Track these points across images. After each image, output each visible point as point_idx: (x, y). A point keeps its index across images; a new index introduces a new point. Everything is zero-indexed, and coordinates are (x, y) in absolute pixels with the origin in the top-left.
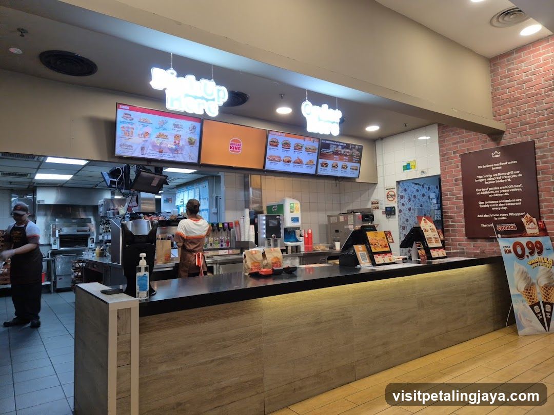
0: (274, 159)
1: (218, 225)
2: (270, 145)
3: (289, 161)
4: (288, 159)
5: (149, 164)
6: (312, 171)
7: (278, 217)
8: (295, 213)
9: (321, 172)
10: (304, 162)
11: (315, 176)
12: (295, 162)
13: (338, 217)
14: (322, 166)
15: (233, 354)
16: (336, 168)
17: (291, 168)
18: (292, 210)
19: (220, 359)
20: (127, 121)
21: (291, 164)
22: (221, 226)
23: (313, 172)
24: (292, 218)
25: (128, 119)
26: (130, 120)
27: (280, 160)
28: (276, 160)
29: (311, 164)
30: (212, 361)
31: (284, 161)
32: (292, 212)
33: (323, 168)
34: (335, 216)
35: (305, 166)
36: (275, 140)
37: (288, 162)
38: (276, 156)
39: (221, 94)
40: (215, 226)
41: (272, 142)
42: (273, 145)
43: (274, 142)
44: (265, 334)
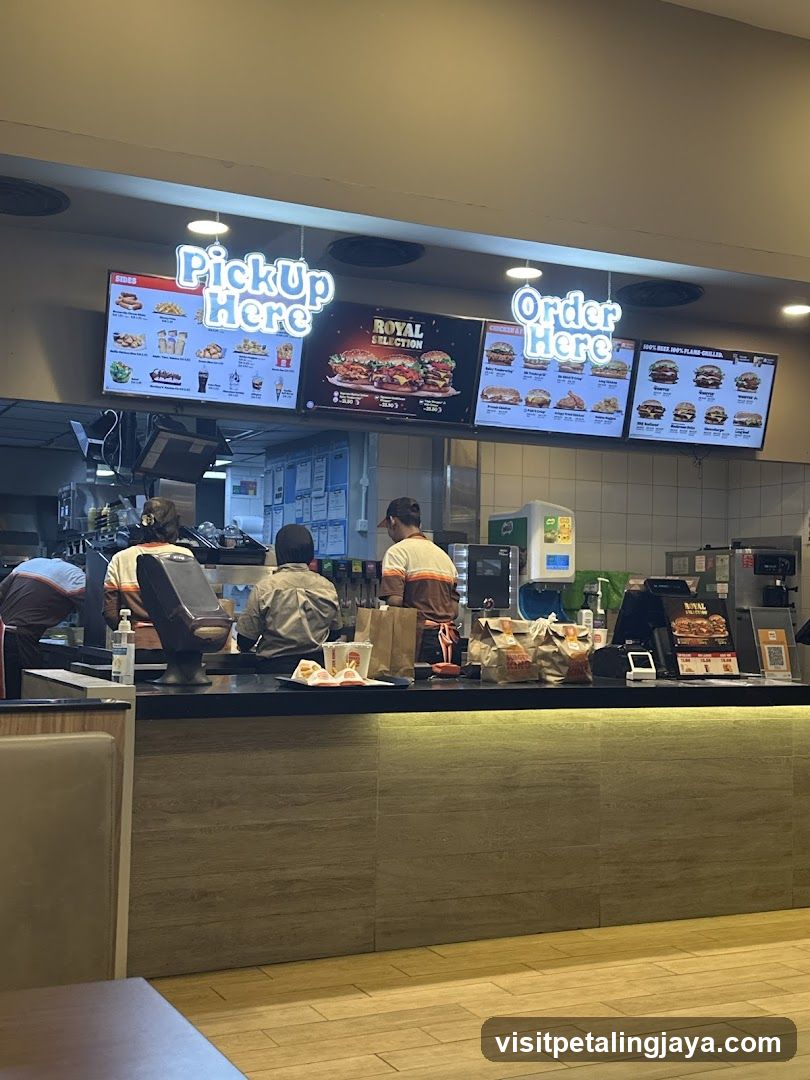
0: (501, 398)
1: (349, 564)
2: (490, 360)
3: (544, 404)
4: (541, 397)
5: (180, 412)
6: (614, 430)
7: (502, 553)
8: (559, 541)
9: (640, 432)
10: (589, 406)
11: (624, 443)
12: (559, 407)
13: (692, 557)
14: (644, 415)
15: (311, 819)
16: (690, 421)
17: (548, 422)
18: (549, 535)
19: (284, 824)
20: (127, 311)
21: (550, 411)
22: (357, 568)
23: (618, 433)
24: (549, 557)
25: (131, 307)
26: (135, 309)
27: (515, 402)
28: (507, 399)
29: (611, 409)
30: (269, 827)
31: (528, 403)
32: (549, 541)
33: (644, 420)
34: (682, 554)
35: (589, 416)
36: (502, 348)
37: (541, 405)
38: (505, 391)
39: (320, 287)
40: (342, 567)
41: (495, 351)
42: (496, 361)
43: (502, 353)
44: (383, 792)
